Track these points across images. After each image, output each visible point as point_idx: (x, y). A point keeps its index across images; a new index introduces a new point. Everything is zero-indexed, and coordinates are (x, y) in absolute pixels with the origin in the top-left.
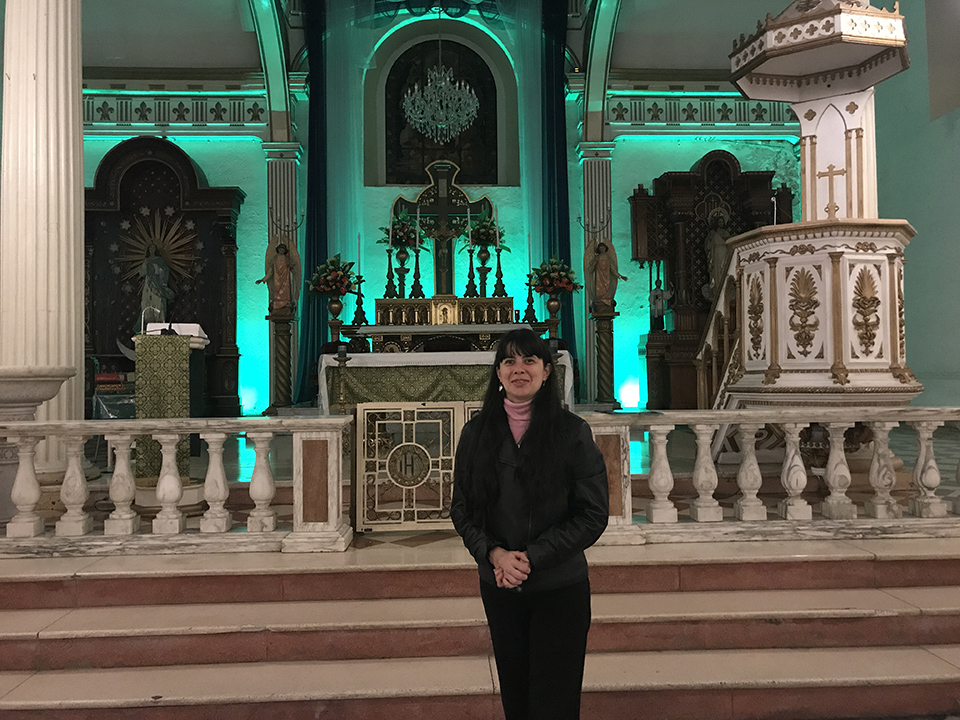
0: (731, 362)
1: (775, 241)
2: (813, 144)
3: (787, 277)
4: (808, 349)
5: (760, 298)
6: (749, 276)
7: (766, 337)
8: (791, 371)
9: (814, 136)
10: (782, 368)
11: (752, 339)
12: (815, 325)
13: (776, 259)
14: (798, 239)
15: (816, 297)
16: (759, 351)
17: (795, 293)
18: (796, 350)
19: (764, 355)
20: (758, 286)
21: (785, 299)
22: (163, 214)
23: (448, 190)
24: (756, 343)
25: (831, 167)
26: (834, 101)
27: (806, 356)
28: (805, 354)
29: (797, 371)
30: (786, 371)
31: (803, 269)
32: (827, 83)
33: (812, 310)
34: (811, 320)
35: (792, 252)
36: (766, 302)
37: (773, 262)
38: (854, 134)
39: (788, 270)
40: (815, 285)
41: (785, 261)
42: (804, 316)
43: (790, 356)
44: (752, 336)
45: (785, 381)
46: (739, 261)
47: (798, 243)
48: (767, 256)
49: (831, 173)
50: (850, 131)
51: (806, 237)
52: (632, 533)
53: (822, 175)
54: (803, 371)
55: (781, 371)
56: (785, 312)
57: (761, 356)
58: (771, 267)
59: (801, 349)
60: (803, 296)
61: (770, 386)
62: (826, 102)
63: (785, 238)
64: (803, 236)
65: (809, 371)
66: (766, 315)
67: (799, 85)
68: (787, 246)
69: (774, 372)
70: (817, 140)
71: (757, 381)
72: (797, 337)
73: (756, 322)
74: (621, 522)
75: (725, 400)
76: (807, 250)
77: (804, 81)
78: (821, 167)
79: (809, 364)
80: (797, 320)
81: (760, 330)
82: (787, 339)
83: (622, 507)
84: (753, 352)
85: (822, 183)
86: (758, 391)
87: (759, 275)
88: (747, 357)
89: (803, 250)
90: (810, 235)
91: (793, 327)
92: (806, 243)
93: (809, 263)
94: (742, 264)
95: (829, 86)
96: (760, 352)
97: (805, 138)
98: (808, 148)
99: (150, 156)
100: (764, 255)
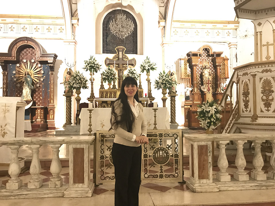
0: (234, 112)
1: (255, 68)
2: (261, 34)
3: (260, 81)
4: (269, 109)
5: (248, 89)
6: (243, 81)
7: (251, 104)
8: (262, 117)
9: (261, 32)
10: (258, 116)
11: (244, 105)
12: (272, 100)
13: (256, 75)
14: (265, 67)
15: (272, 89)
16: (247, 109)
17: (263, 87)
18: (264, 109)
19: (250, 111)
20: (247, 85)
21: (259, 89)
22: (30, 61)
23: (122, 56)
24: (246, 106)
25: (268, 43)
26: (268, 19)
27: (268, 111)
28: (268, 110)
29: (265, 117)
30: (260, 117)
31: (267, 78)
32: (266, 13)
33: (271, 94)
34: (270, 98)
35: (263, 72)
36: (251, 91)
37: (254, 76)
39: (261, 79)
40: (272, 85)
41: (259, 75)
42: (267, 97)
43: (262, 111)
44: (244, 104)
45: (260, 121)
46: (238, 76)
47: (265, 69)
48: (252, 74)
49: (268, 45)
50: (274, 30)
51: (269, 66)
52: (213, 187)
53: (264, 45)
54: (267, 117)
55: (258, 117)
56: (259, 95)
57: (249, 111)
58: (253, 78)
59: (266, 109)
60: (267, 88)
61: (254, 122)
62: (266, 19)
63: (260, 67)
64: (268, 66)
65: (270, 117)
66: (251, 97)
67: (256, 14)
68: (260, 70)
69: (255, 117)
70: (262, 33)
71: (248, 120)
72: (265, 104)
73: (246, 98)
74: (208, 182)
75: (230, 127)
76: (269, 71)
77: (257, 12)
78: (264, 42)
79: (270, 115)
80: (264, 98)
81: (248, 101)
82: (261, 105)
83: (208, 175)
84: (244, 109)
85: (264, 49)
86: (249, 124)
87: (247, 80)
88: (241, 111)
89: (267, 71)
90: (270, 65)
91: (263, 100)
92: (268, 68)
93: (269, 76)
94: (239, 77)
95: (267, 14)
96: (248, 109)
97: (257, 32)
98: (259, 36)
99: (26, 43)
100: (250, 73)
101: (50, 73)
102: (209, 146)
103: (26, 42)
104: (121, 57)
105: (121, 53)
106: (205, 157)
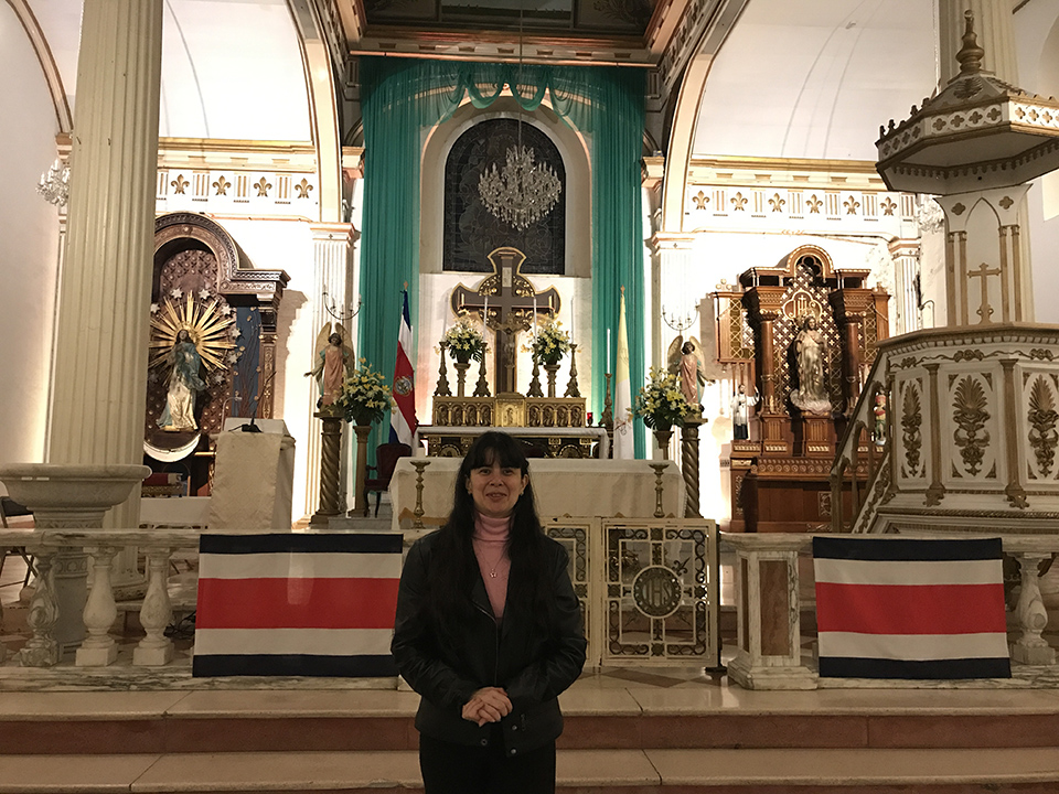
0: (878, 479)
1: (936, 345)
2: (963, 240)
3: (950, 385)
4: (978, 466)
5: (918, 409)
6: (902, 383)
7: (925, 453)
8: (958, 492)
9: (964, 232)
10: (947, 488)
11: (907, 455)
12: (986, 440)
13: (937, 365)
14: (964, 343)
15: (986, 409)
16: (917, 468)
17: (960, 403)
18: (962, 467)
19: (924, 472)
20: (915, 394)
21: (948, 411)
22: (196, 296)
23: (513, 279)
24: (913, 459)
25: (983, 266)
26: (985, 194)
27: (974, 475)
28: (974, 472)
29: (965, 492)
30: (951, 491)
31: (969, 377)
32: (978, 175)
33: (981, 423)
34: (980, 434)
35: (957, 358)
36: (925, 413)
37: (934, 368)
38: (1009, 231)
39: (952, 378)
40: (984, 396)
41: (948, 367)
42: (972, 430)
43: (956, 474)
44: (906, 451)
45: (950, 502)
46: (889, 366)
47: (963, 348)
48: (926, 362)
49: (984, 272)
50: (1005, 227)
51: (973, 342)
52: (801, 676)
53: (972, 274)
54: (972, 492)
55: (945, 491)
56: (949, 425)
57: (920, 473)
58: (930, 374)
59: (969, 466)
60: (970, 406)
61: (933, 507)
62: (978, 195)
63: (948, 342)
64: (970, 341)
65: (979, 492)
66: (925, 429)
67: (946, 177)
68: (951, 352)
69: (937, 492)
70: (968, 236)
71: (918, 501)
72: (964, 453)
73: (912, 434)
74: (788, 663)
75: (870, 522)
76: (974, 356)
77: (951, 173)
78: (972, 266)
79: (979, 484)
80: (963, 434)
81: (918, 444)
82: (953, 455)
83: (790, 645)
84: (908, 469)
85: (974, 284)
86: (919, 513)
87: (915, 382)
88: (900, 475)
89: (969, 356)
90: (979, 340)
91: (959, 441)
92: (973, 348)
93: (976, 371)
94: (892, 369)
95: (980, 178)
96: (919, 469)
97: (952, 234)
98: (957, 245)
99: (186, 233)
100: (922, 361)
101: (261, 337)
102: (790, 563)
103: (186, 229)
104: (507, 283)
105: (507, 271)
106: (781, 594)
